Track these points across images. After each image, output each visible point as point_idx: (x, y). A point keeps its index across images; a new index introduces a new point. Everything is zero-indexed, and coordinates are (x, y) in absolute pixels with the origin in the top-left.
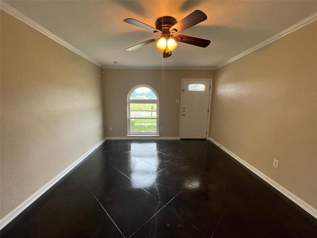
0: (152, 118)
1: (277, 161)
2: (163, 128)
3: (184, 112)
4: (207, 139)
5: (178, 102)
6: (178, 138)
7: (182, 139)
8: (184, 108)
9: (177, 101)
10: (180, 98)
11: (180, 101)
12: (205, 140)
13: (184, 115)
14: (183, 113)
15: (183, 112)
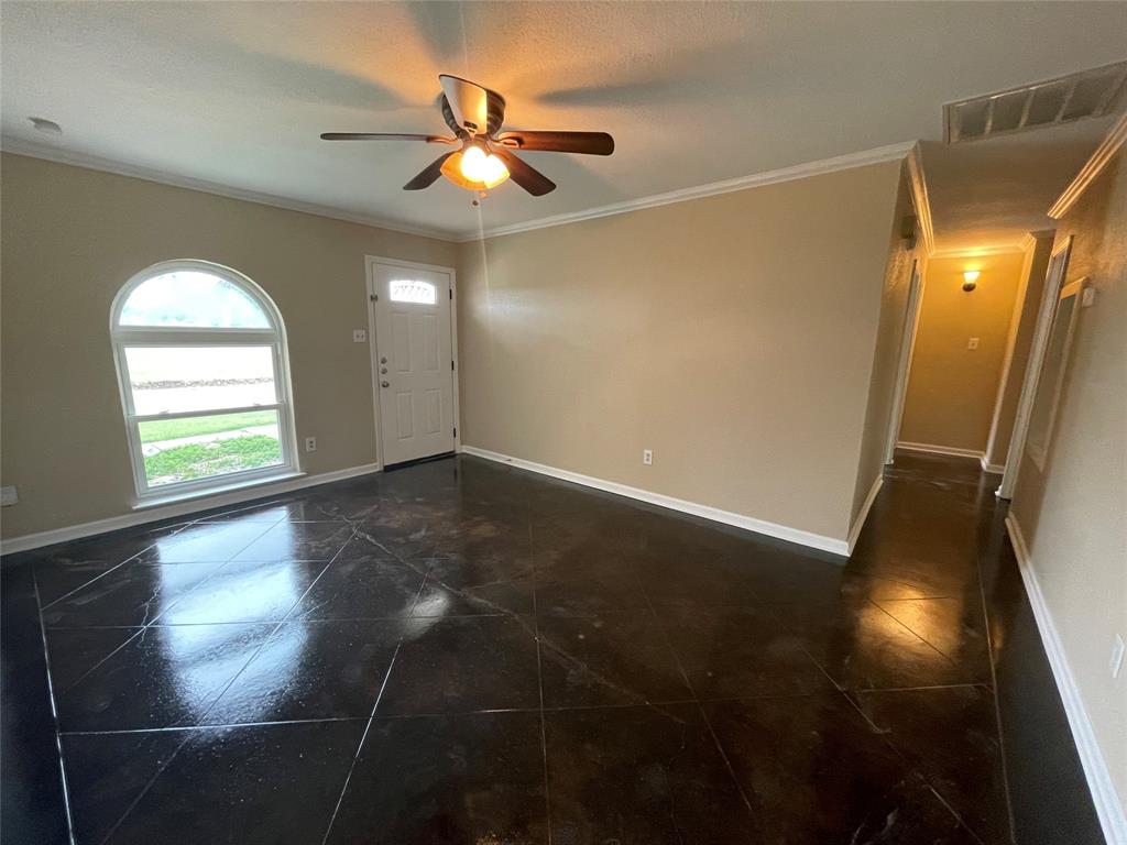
0: (258, 408)
1: (650, 452)
2: (313, 439)
3: (384, 372)
4: (458, 452)
5: (360, 340)
6: (374, 468)
7: (388, 469)
8: (384, 361)
9: (358, 335)
10: (368, 325)
11: (367, 332)
12: (451, 455)
13: (386, 385)
14: (383, 378)
15: (380, 374)
